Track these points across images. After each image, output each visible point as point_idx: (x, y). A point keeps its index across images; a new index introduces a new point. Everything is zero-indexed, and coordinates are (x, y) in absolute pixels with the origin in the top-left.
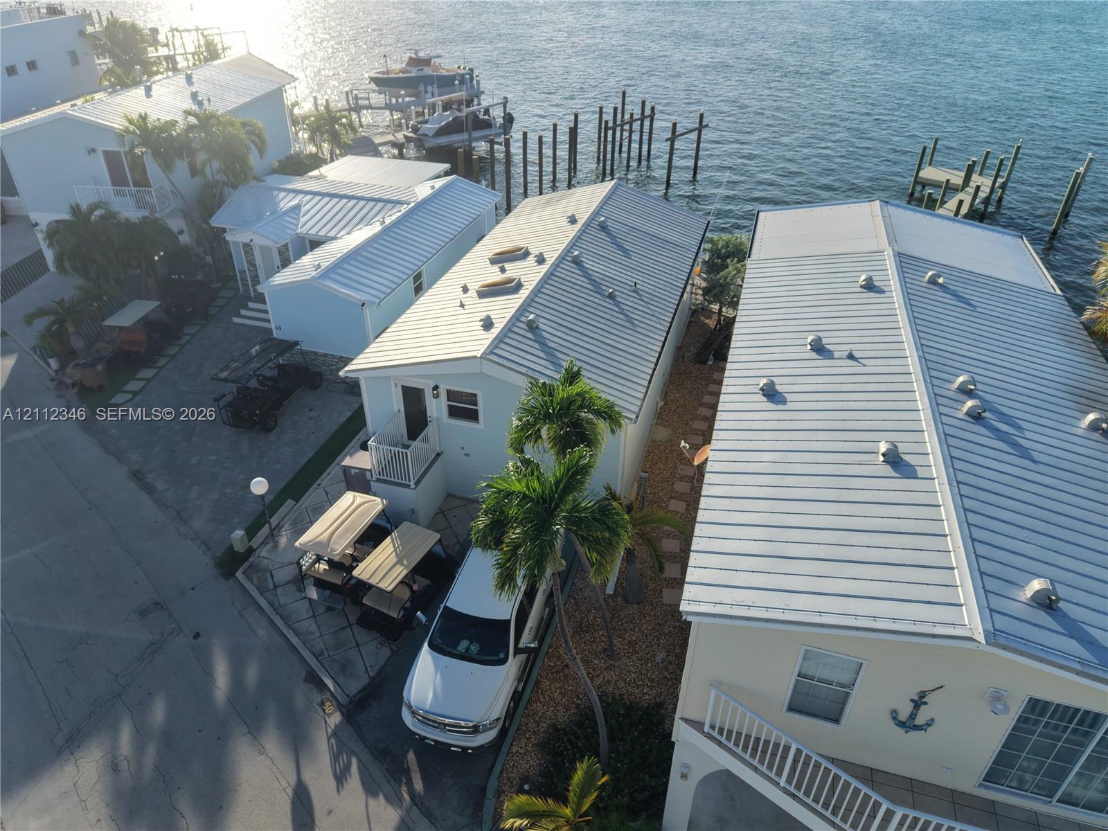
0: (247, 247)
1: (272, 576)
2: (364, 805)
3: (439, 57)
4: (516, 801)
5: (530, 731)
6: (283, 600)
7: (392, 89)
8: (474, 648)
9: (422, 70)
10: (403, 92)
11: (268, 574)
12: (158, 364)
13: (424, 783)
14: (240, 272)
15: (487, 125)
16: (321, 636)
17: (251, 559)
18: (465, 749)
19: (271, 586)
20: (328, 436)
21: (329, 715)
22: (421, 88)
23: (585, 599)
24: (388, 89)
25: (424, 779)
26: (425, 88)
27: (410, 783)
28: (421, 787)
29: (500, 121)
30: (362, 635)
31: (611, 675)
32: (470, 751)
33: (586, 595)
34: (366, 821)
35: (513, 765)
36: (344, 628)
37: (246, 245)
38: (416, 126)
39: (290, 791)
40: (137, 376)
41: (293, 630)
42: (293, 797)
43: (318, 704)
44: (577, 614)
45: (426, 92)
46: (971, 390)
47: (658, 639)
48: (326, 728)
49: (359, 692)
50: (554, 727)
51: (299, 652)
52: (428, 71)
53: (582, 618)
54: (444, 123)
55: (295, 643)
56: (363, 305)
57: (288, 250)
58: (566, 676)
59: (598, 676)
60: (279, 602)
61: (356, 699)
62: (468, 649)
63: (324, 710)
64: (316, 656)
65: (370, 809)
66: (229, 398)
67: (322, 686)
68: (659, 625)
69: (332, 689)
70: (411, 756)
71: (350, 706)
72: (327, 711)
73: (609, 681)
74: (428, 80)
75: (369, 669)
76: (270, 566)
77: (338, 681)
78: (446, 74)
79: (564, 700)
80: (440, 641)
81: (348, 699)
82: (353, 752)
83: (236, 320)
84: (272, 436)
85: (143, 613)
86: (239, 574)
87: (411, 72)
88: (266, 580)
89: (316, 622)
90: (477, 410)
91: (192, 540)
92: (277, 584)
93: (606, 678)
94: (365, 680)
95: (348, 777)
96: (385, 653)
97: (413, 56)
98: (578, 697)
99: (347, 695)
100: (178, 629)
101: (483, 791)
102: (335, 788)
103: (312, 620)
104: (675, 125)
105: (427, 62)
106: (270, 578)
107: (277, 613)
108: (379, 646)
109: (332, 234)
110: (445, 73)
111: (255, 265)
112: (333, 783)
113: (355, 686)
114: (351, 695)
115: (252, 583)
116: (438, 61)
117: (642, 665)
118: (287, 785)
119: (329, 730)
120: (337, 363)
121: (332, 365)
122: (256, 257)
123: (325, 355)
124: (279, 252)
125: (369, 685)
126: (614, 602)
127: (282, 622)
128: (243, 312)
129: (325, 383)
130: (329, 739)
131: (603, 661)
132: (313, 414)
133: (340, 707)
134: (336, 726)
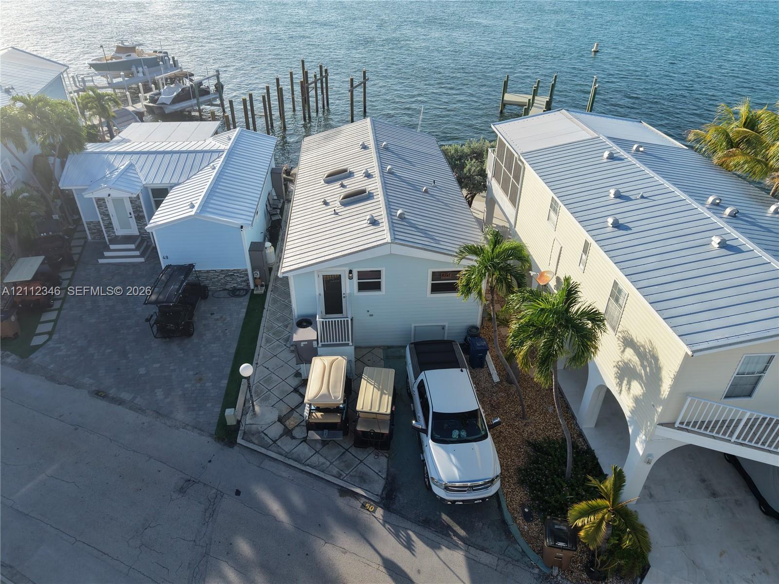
0: (101, 202)
1: (266, 435)
2: (437, 558)
3: (141, 45)
4: (576, 508)
5: (506, 477)
6: (287, 449)
7: (111, 72)
8: (464, 433)
9: (130, 55)
10: (122, 73)
11: (263, 435)
12: (54, 307)
13: (465, 531)
14: (87, 224)
15: (206, 92)
16: (331, 463)
17: (242, 428)
18: (483, 499)
19: (271, 442)
20: (240, 330)
21: (374, 511)
22: (134, 69)
23: (484, 389)
24: (108, 72)
25: (463, 528)
26: (137, 69)
27: (456, 534)
28: (465, 533)
29: (212, 89)
30: (360, 454)
31: (530, 429)
32: (487, 500)
33: (483, 386)
34: (446, 567)
35: (511, 500)
36: (344, 453)
37: (99, 200)
38: (154, 97)
39: (382, 568)
40: (42, 320)
41: (308, 465)
42: (387, 572)
43: (361, 507)
44: (485, 399)
45: (138, 72)
46: (718, 203)
47: (543, 399)
48: (378, 520)
49: (383, 491)
50: (519, 470)
51: (324, 479)
52: (134, 56)
53: (490, 401)
54: (175, 94)
55: (316, 474)
56: (242, 227)
57: (139, 199)
58: (505, 437)
59: (523, 431)
60: (285, 451)
61: (384, 496)
62: (459, 435)
63: (368, 510)
64: (339, 478)
65: (443, 559)
66: (155, 317)
67: (356, 495)
68: (538, 391)
69: (365, 494)
70: (444, 517)
71: (383, 501)
72: (370, 509)
73: (531, 433)
74: (138, 63)
75: (380, 474)
76: (260, 429)
77: (365, 488)
78: (149, 57)
79: (513, 452)
80: (439, 436)
81: (379, 497)
82: (406, 529)
83: (101, 261)
84: (195, 339)
85: (182, 490)
86: (239, 440)
87: (121, 58)
88: (264, 438)
89: (321, 455)
90: (380, 282)
91: (183, 428)
92: (274, 440)
93: (529, 432)
94: (382, 483)
95: (414, 544)
96: (383, 460)
97: (120, 45)
98: (520, 448)
99: (377, 495)
100: (219, 492)
101: (504, 522)
102: (411, 555)
103: (317, 455)
104: (352, 80)
105: (132, 49)
106: (265, 437)
107: (289, 459)
108: (376, 457)
109: (174, 181)
110: (147, 57)
111: (108, 215)
112: (408, 552)
113: (379, 486)
114: (380, 494)
115: (254, 444)
116: (141, 48)
117: (544, 417)
118: (378, 566)
119: (381, 521)
120: (218, 276)
121: (214, 278)
122: (109, 208)
123: (208, 272)
124: (131, 201)
125: (386, 484)
126: (502, 386)
127: (296, 463)
128: (106, 254)
129: (210, 293)
130: (384, 526)
131: (520, 422)
132: (216, 316)
133: (378, 504)
134: (383, 516)
